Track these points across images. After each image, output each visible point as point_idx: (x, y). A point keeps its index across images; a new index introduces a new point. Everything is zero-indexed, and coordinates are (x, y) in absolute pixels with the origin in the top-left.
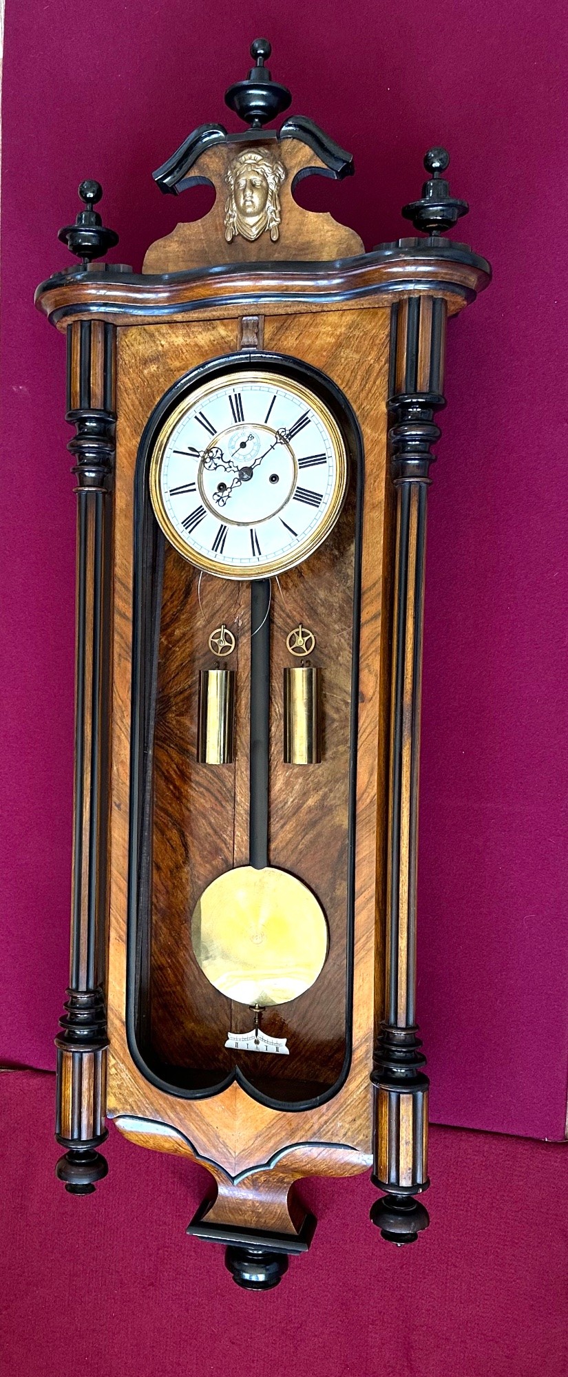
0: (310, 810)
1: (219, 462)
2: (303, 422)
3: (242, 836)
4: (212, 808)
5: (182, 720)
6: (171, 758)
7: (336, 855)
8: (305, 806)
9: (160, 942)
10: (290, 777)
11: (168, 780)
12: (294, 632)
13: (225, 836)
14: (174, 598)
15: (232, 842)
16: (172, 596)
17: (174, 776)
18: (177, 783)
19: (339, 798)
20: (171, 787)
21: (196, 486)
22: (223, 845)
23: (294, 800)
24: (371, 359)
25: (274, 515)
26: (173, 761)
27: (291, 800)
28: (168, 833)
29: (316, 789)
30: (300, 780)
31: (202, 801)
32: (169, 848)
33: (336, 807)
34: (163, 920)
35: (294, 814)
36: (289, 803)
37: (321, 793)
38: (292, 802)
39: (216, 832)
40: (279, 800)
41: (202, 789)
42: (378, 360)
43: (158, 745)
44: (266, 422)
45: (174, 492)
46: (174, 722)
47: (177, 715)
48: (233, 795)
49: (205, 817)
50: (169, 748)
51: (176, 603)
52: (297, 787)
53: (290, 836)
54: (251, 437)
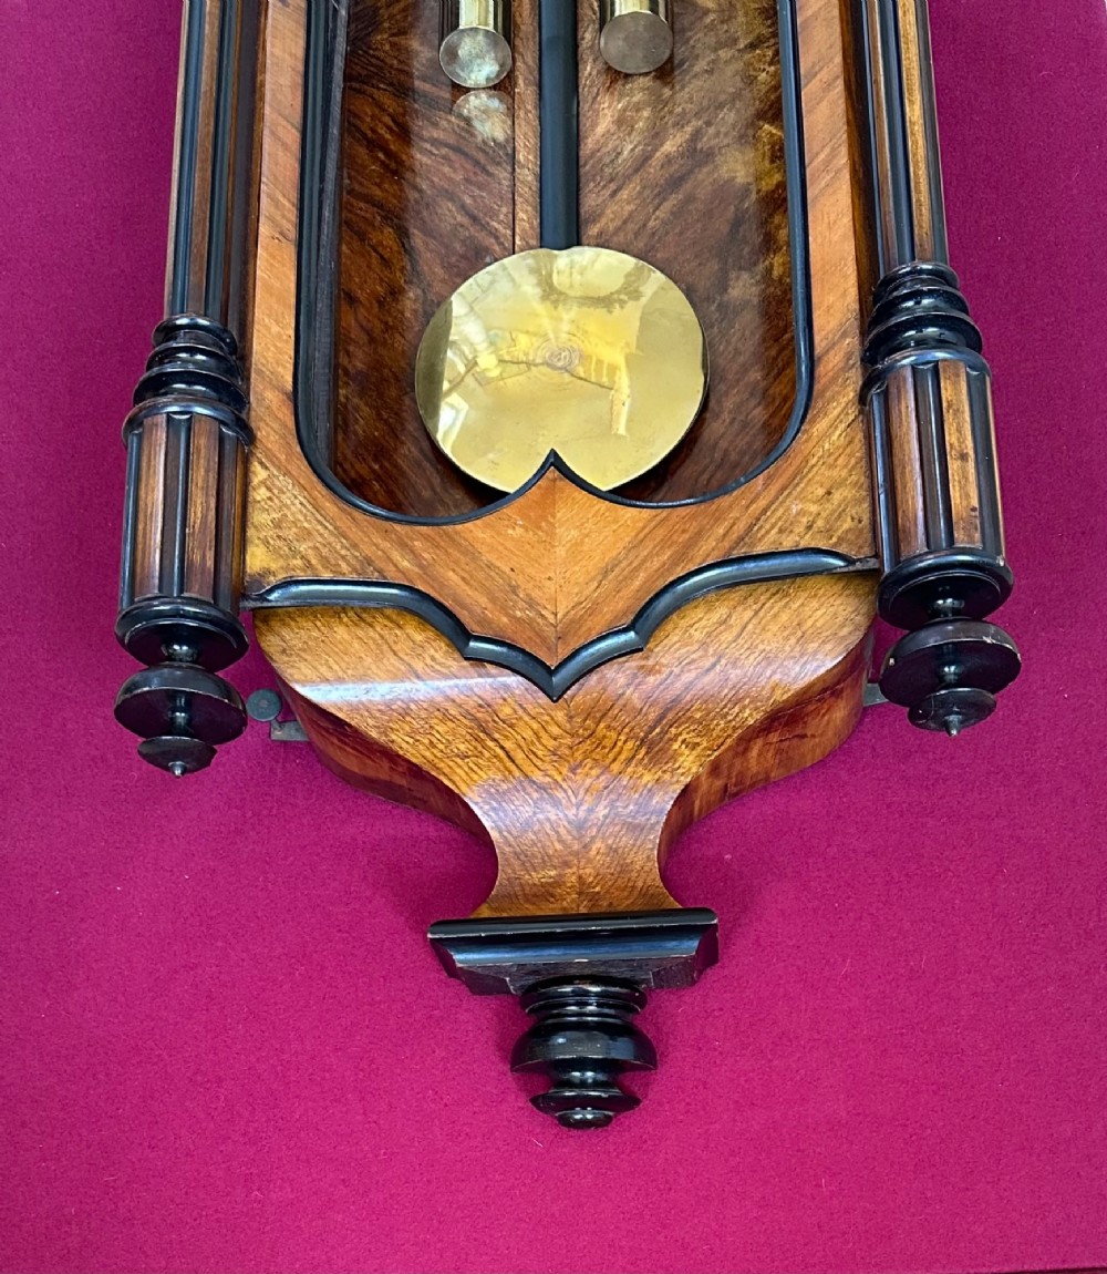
0: (669, 160)
4: (467, 180)
5: (403, 42)
7: (725, 229)
8: (658, 154)
9: (356, 433)
10: (624, 110)
11: (375, 144)
13: (495, 224)
15: (509, 232)
17: (388, 136)
18: (392, 147)
19: (726, 134)
20: (381, 155)
22: (493, 240)
23: (636, 147)
26: (384, 110)
27: (630, 147)
28: (375, 237)
29: (679, 125)
30: (646, 114)
31: (446, 169)
32: (375, 260)
33: (720, 148)
34: (362, 394)
35: (636, 171)
36: (626, 153)
37: (689, 129)
38: (632, 150)
39: (474, 219)
40: (604, 150)
41: (444, 151)
43: (354, 89)
46: (387, 47)
47: (393, 35)
48: (510, 151)
49: (451, 197)
50: (375, 91)
52: (640, 125)
53: (633, 207)
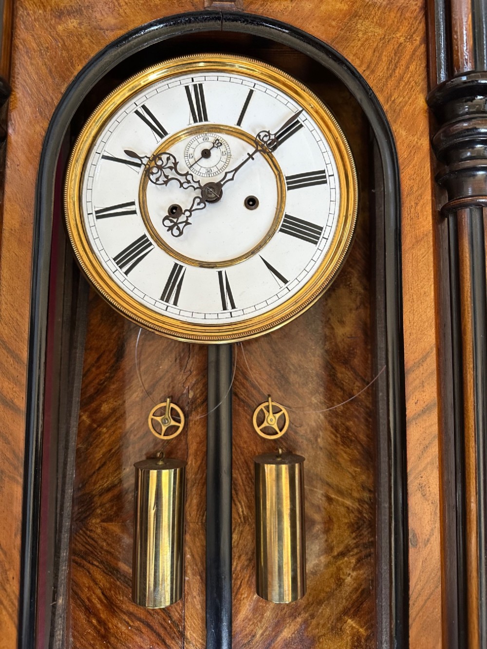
0: (286, 644)
1: (171, 174)
2: (291, 127)
5: (110, 527)
6: (94, 581)
8: (279, 639)
11: (90, 611)
12: (262, 406)
14: (101, 361)
16: (99, 359)
17: (99, 606)
18: (102, 615)
19: (324, 626)
20: (94, 621)
21: (136, 207)
23: (264, 632)
24: (400, 36)
25: (253, 252)
26: (96, 584)
27: (260, 632)
33: (319, 637)
36: (258, 636)
37: (299, 620)
38: (262, 634)
41: (137, 623)
42: (410, 38)
43: (77, 563)
44: (239, 123)
45: (101, 214)
46: (99, 531)
47: (103, 521)
48: (181, 630)
50: (91, 566)
51: (103, 368)
52: (268, 614)
54: (217, 144)
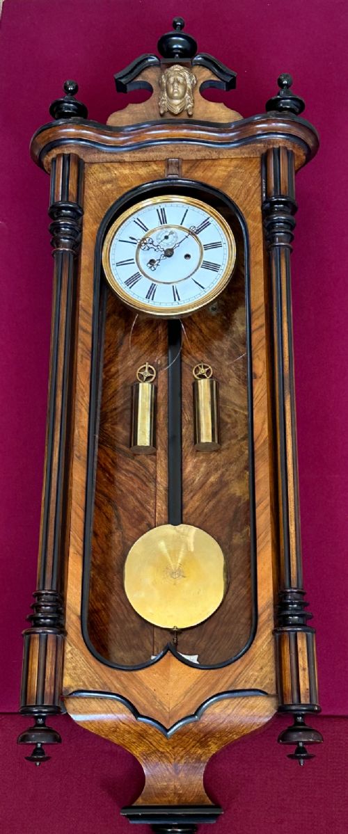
0: (212, 484)
1: (151, 246)
2: (206, 224)
3: (161, 506)
4: (139, 488)
5: (116, 428)
6: (108, 455)
7: (232, 514)
8: (208, 482)
9: (96, 590)
10: (197, 462)
11: (106, 470)
12: (198, 365)
13: (149, 507)
14: (111, 347)
15: (153, 511)
16: (109, 347)
17: (110, 467)
18: (111, 472)
19: (233, 475)
20: (107, 475)
21: (135, 261)
22: (148, 514)
23: (200, 478)
24: (250, 184)
25: (189, 277)
28: (104, 508)
29: (216, 470)
30: (204, 464)
31: (131, 483)
32: (105, 519)
33: (231, 481)
34: (99, 574)
35: (200, 488)
36: (197, 481)
37: (220, 472)
38: (199, 480)
39: (142, 505)
40: (189, 479)
41: (131, 475)
42: (254, 184)
44: (181, 224)
45: (118, 264)
46: (110, 430)
48: (154, 477)
49: (133, 494)
50: (107, 448)
51: (112, 351)
52: (202, 469)
53: (198, 503)
54: (172, 233)
